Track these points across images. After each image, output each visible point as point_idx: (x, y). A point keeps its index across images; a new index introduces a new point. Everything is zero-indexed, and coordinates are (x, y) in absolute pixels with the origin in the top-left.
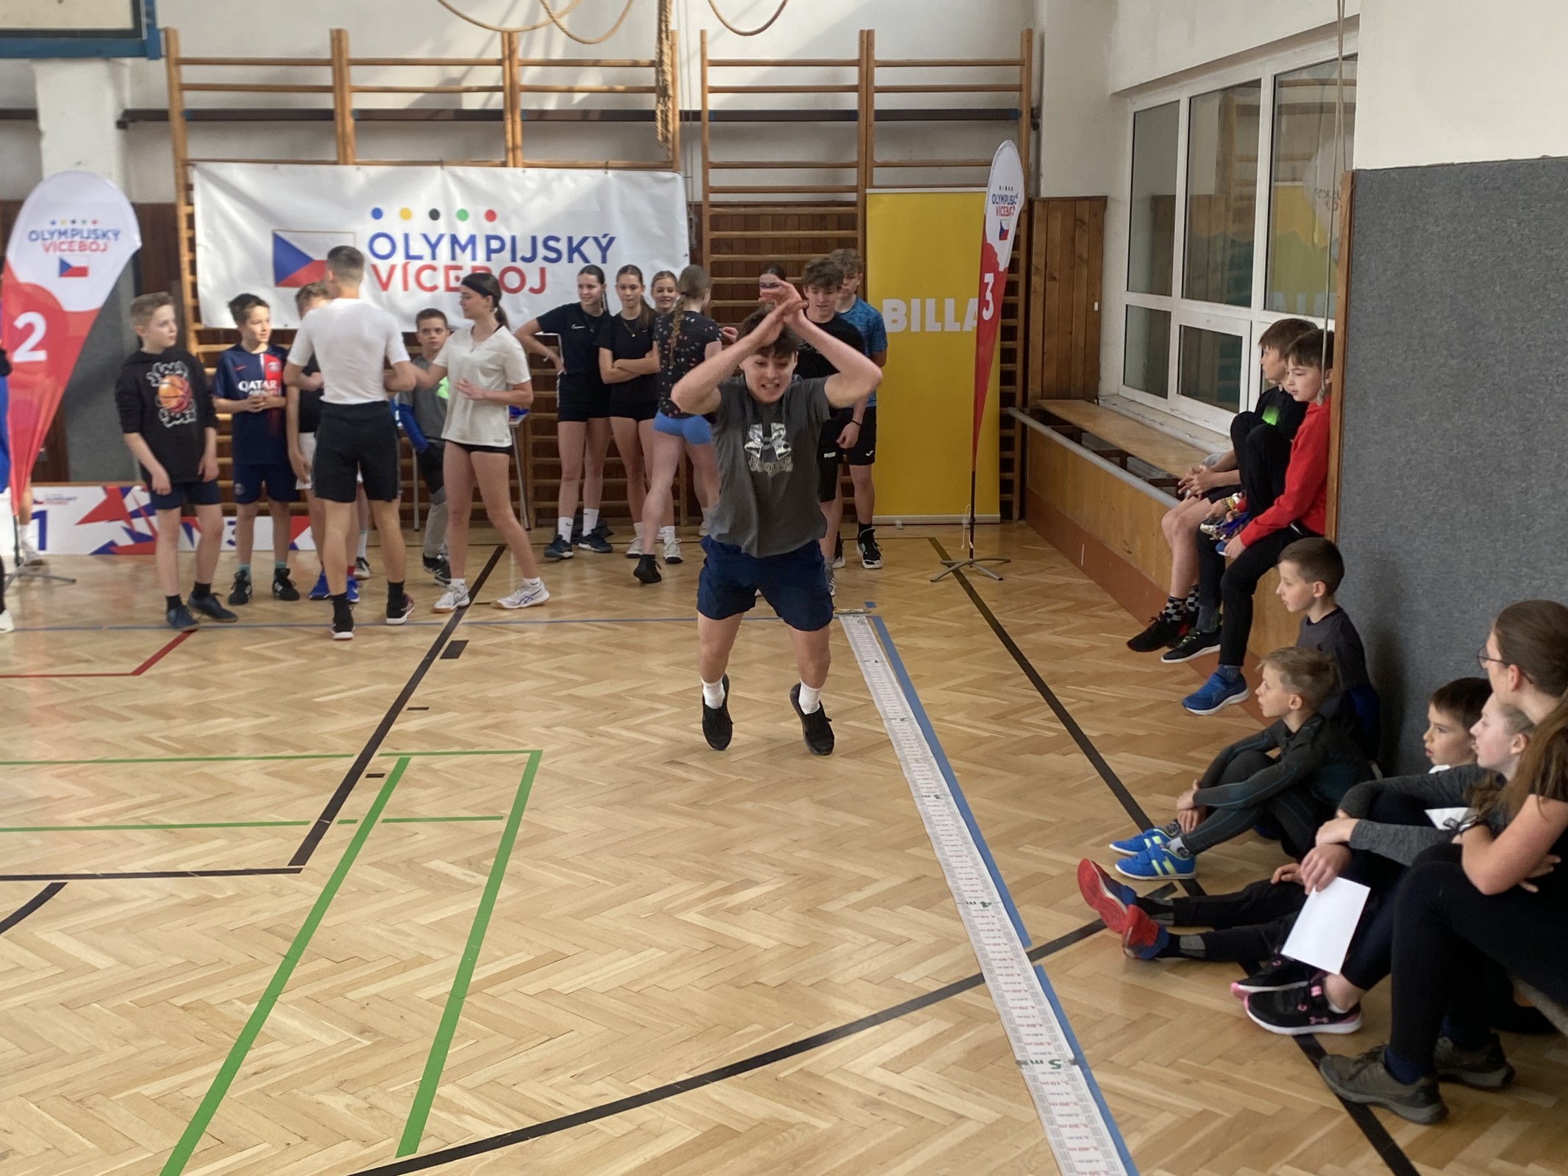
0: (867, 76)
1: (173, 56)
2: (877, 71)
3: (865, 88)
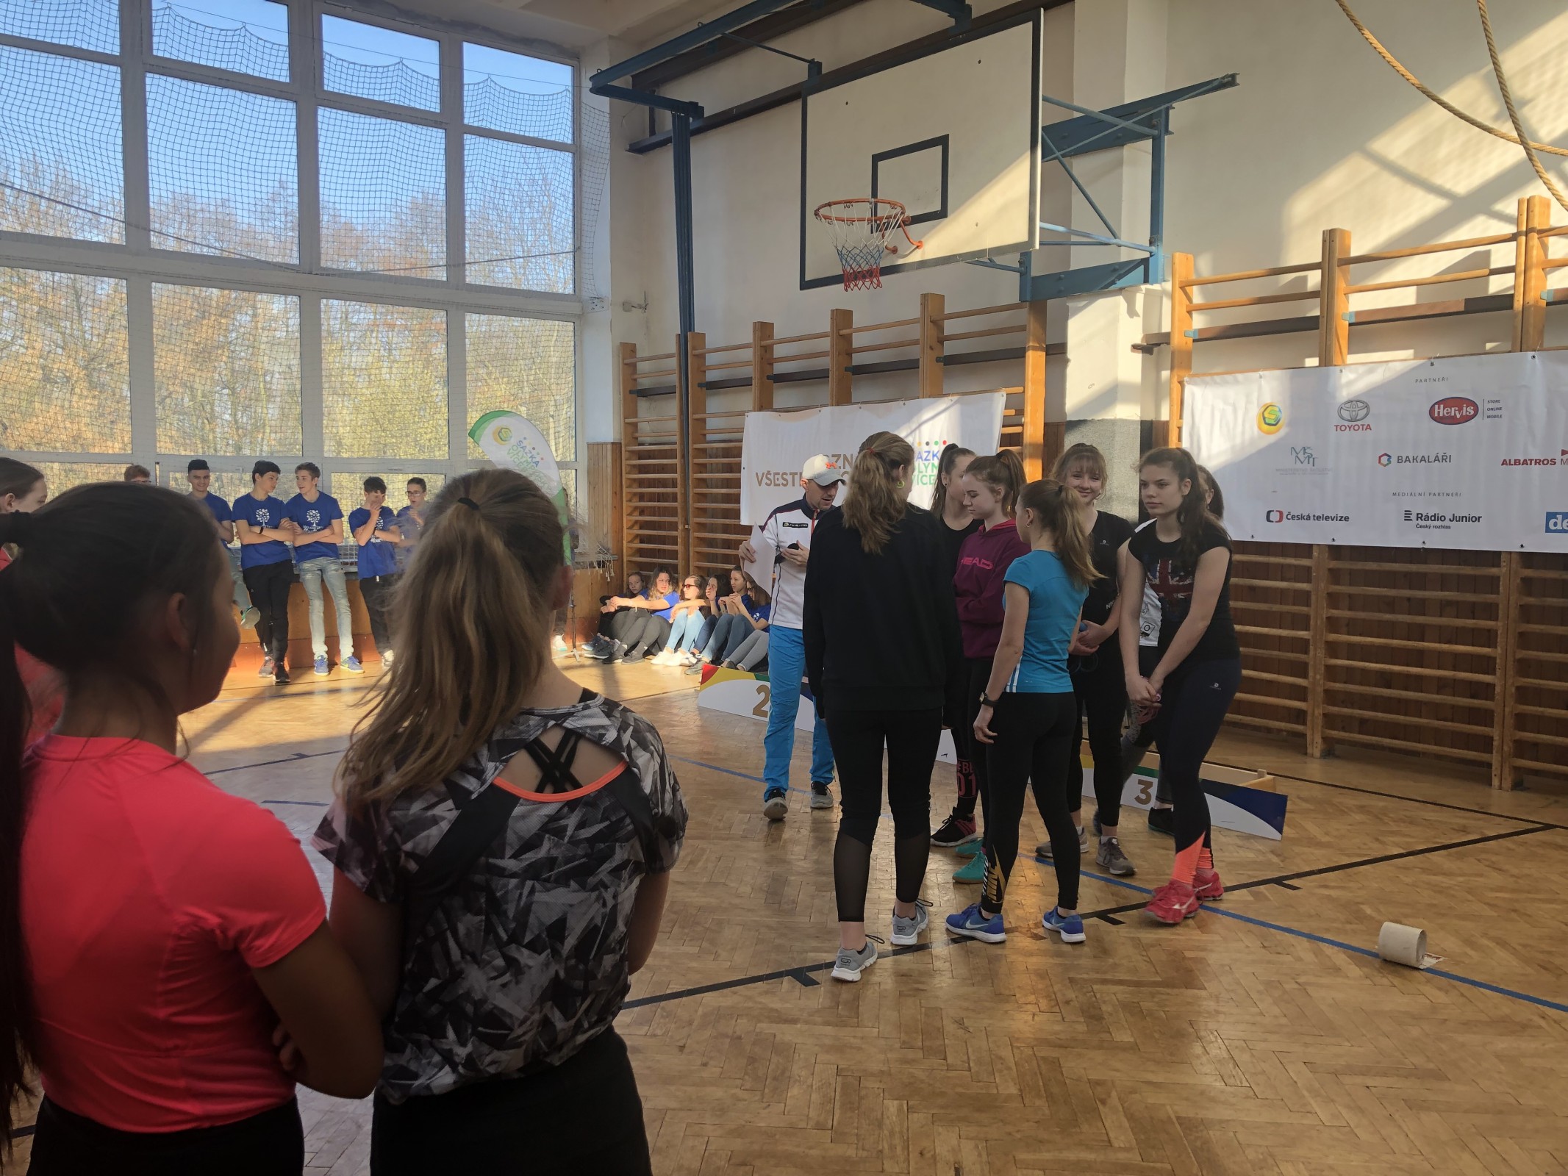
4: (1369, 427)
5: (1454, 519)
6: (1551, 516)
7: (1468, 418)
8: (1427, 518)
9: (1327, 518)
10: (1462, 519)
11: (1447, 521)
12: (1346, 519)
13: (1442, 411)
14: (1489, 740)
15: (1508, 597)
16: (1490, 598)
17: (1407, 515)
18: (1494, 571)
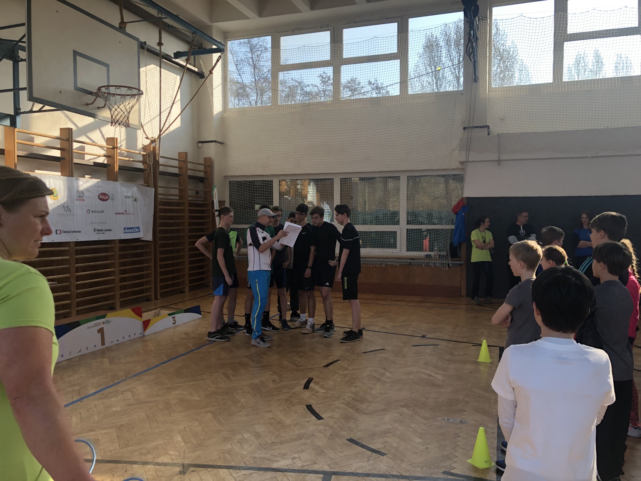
0: (185, 165)
2: (188, 164)
4: (84, 200)
5: (106, 230)
6: (125, 229)
7: (106, 200)
8: (99, 230)
9: (75, 232)
11: (104, 231)
12: (80, 232)
13: (101, 197)
15: (116, 253)
16: (113, 253)
17: (95, 229)
18: (113, 245)
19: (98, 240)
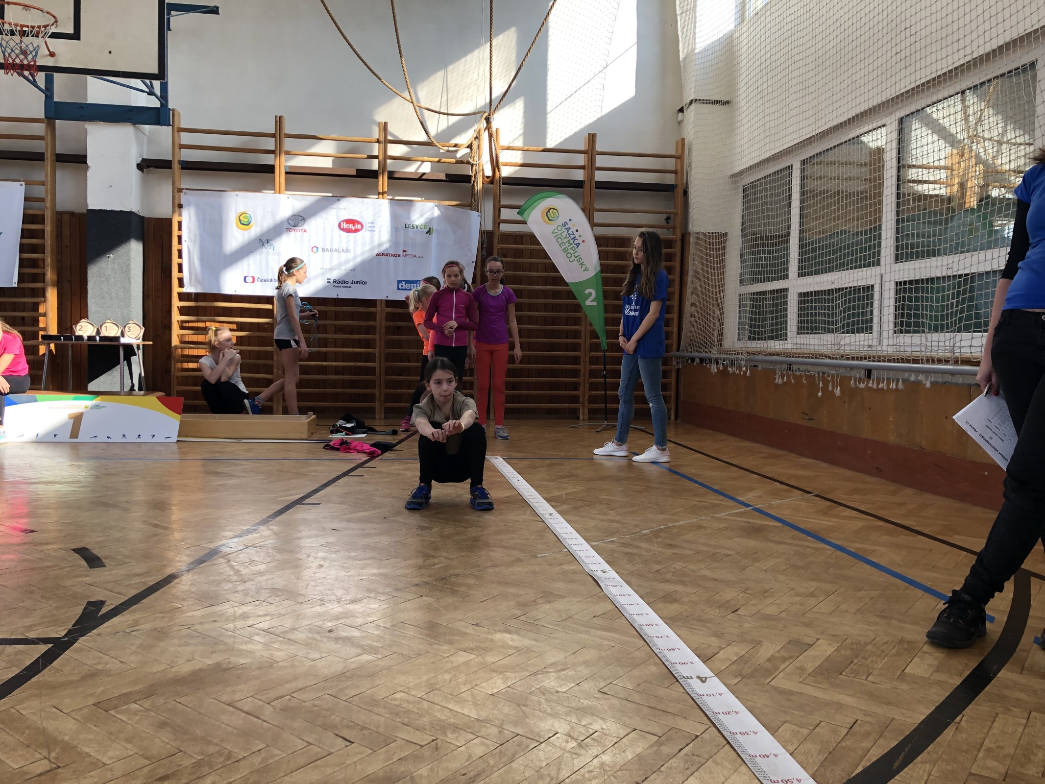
0: (592, 161)
1: (176, 126)
2: (598, 157)
3: (590, 167)
4: (305, 231)
5: (353, 282)
6: (399, 282)
7: (357, 231)
8: (339, 282)
10: (357, 283)
11: (350, 284)
13: (345, 226)
14: (374, 395)
15: (380, 322)
16: (372, 323)
17: (329, 280)
18: (373, 309)
19: (336, 297)
